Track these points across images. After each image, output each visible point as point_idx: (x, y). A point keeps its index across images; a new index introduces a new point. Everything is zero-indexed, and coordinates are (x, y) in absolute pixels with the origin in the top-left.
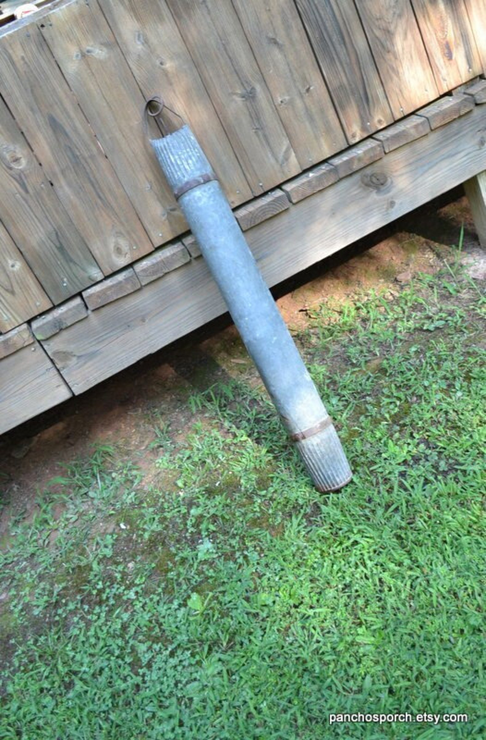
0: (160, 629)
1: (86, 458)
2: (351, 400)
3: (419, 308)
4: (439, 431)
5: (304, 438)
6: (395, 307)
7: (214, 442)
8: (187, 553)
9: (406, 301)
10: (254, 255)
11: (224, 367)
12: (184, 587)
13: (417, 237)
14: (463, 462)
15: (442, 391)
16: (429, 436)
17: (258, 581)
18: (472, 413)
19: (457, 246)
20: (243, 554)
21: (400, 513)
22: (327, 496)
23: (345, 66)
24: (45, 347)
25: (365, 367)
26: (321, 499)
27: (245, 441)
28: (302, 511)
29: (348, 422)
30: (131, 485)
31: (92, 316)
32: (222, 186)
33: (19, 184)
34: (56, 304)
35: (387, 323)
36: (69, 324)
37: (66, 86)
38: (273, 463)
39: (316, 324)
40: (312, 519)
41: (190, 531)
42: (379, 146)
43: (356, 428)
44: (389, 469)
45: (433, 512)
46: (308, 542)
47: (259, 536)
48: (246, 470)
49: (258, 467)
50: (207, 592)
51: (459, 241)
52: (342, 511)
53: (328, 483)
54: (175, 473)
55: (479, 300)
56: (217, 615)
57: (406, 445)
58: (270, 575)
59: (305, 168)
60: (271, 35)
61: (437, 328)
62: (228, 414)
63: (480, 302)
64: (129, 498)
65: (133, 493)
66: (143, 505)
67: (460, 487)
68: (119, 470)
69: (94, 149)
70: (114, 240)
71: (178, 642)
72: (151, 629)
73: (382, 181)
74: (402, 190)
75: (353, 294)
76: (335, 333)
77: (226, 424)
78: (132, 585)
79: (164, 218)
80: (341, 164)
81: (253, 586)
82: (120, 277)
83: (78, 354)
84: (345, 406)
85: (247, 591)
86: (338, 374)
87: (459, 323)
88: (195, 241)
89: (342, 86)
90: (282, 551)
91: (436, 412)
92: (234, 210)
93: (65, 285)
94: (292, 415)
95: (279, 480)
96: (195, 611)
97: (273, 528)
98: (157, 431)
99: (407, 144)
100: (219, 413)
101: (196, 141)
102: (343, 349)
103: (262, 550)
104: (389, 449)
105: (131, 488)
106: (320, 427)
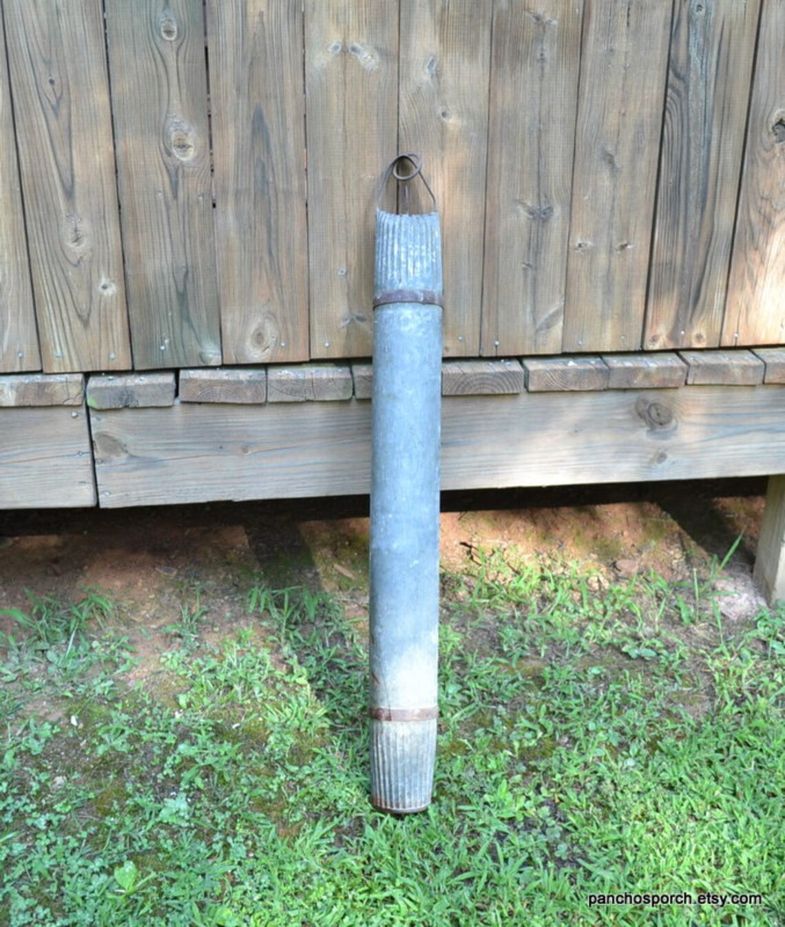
0: (59, 890)
1: (67, 601)
2: (477, 699)
3: (628, 618)
4: (579, 800)
5: (389, 718)
6: (596, 602)
7: (258, 667)
8: (146, 801)
9: (615, 600)
10: (442, 434)
11: (319, 570)
12: (121, 847)
13: (670, 520)
14: (593, 859)
15: (609, 747)
16: (561, 800)
17: (229, 888)
18: (636, 797)
19: (721, 560)
20: (225, 840)
21: (472, 888)
22: (382, 816)
23: (689, 239)
24: (93, 420)
25: (517, 664)
26: (371, 816)
27: (301, 686)
28: (336, 820)
29: (458, 727)
30: (112, 669)
31: (179, 410)
32: (444, 320)
33: (171, 181)
34: (137, 368)
35: (575, 618)
36: (141, 405)
37: (301, 81)
38: (327, 735)
39: (475, 573)
40: (345, 837)
41: (165, 773)
42: (682, 369)
43: (466, 741)
44: (485, 819)
45: (519, 907)
46: (324, 866)
47: (259, 826)
48: (284, 726)
49: (303, 730)
50: (149, 869)
51: (726, 553)
52: (392, 847)
53: (391, 797)
54: (181, 683)
55: (717, 647)
56: (148, 907)
57: (524, 798)
58: (250, 888)
59: (567, 350)
60: (610, 149)
61: (641, 658)
62: (295, 637)
63: (718, 650)
64: (101, 687)
65: (111, 682)
66: (116, 706)
67: (572, 892)
68: (106, 641)
69: (296, 184)
70: (259, 320)
71: (75, 920)
72: (45, 883)
73: (663, 419)
74: (683, 445)
75: (545, 555)
76: (497, 598)
77: (286, 650)
78: (48, 808)
79: (342, 324)
80: (619, 369)
81: (218, 892)
82: (243, 375)
83: (132, 452)
84: (464, 705)
85: (206, 895)
86: (475, 655)
87: (675, 665)
88: (370, 377)
89: (671, 265)
90: (282, 862)
91: (587, 772)
92: (446, 360)
93: (163, 348)
94: (388, 678)
95: (323, 761)
96: (120, 887)
97: (285, 824)
98: (185, 612)
99: (722, 385)
100: (284, 630)
101: (440, 243)
102: (498, 624)
103: (254, 847)
104: (499, 793)
105: (111, 673)
106: (419, 715)
